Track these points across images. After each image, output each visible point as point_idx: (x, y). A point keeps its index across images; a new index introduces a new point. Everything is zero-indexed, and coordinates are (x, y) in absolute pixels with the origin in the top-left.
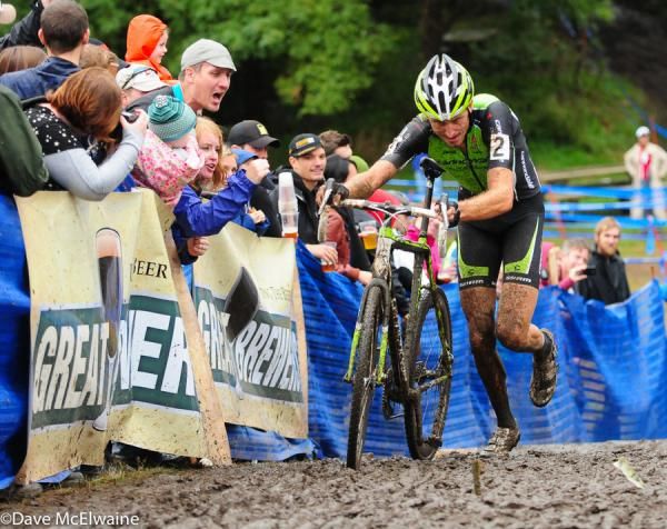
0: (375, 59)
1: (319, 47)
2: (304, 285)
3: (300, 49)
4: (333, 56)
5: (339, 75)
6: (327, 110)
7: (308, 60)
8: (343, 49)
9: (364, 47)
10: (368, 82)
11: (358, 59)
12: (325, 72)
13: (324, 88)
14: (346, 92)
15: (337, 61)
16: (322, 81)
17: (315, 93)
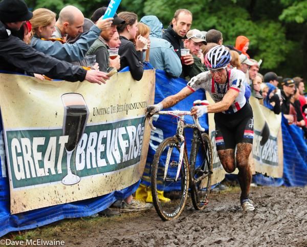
0: (287, 52)
1: (269, 47)
2: (283, 127)
3: (262, 47)
4: (273, 50)
5: (275, 56)
6: (270, 67)
7: (265, 51)
8: (276, 48)
9: (283, 47)
10: (284, 59)
11: (281, 52)
12: (270, 55)
13: (270, 60)
14: (277, 62)
15: (274, 52)
16: (269, 58)
17: (267, 61)
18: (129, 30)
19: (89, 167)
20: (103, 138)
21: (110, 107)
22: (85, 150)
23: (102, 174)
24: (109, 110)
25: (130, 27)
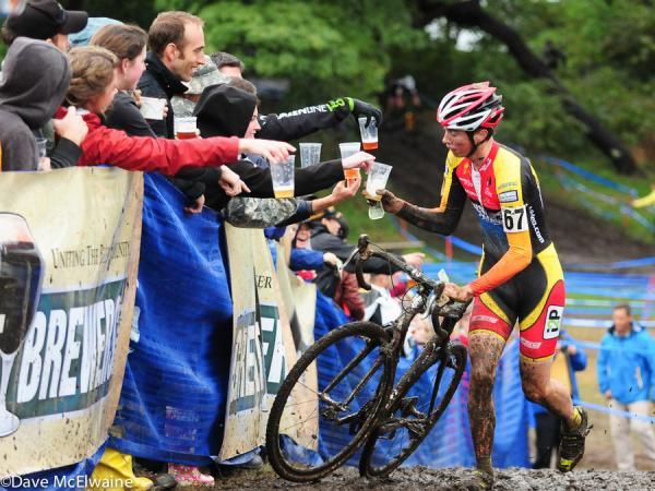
18: (125, 70)
19: (42, 396)
20: (76, 327)
21: (86, 250)
22: (42, 354)
23: (61, 415)
24: (85, 256)
25: (128, 64)
